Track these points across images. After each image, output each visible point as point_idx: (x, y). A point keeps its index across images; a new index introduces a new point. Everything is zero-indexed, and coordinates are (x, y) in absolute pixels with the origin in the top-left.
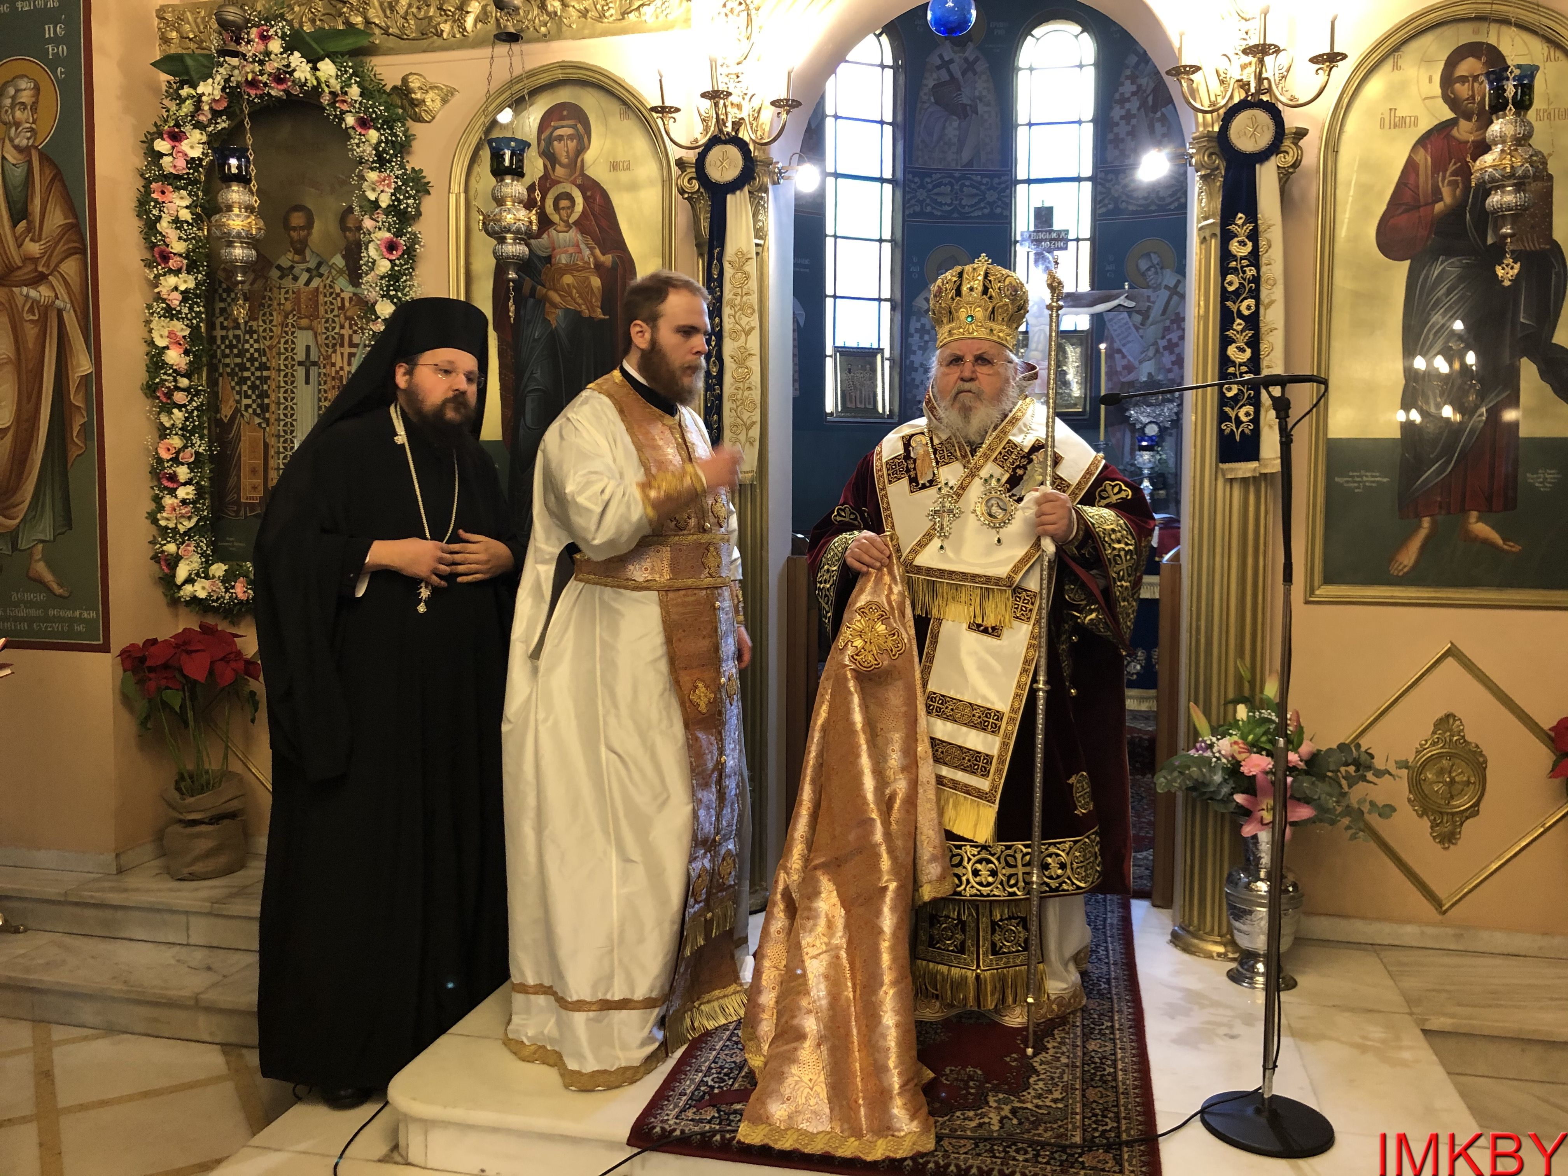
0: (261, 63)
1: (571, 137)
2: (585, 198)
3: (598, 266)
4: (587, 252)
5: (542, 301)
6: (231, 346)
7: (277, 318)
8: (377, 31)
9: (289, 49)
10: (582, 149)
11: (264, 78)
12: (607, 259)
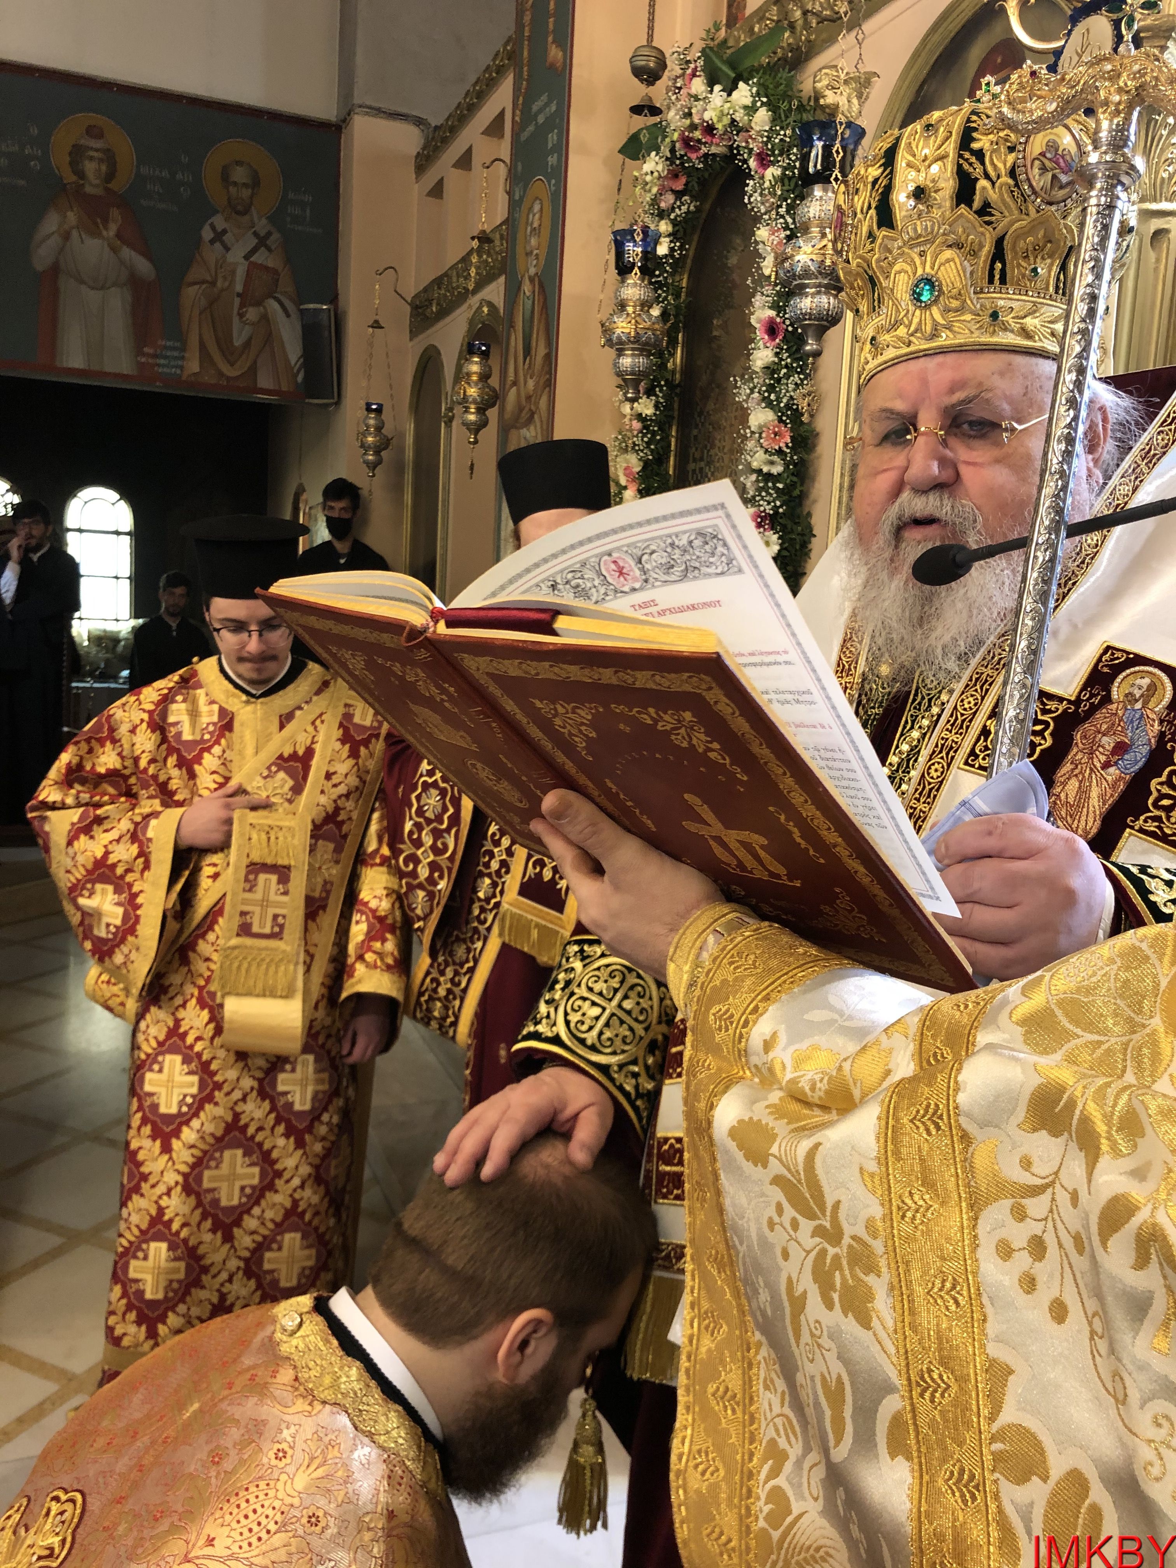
0: (689, 115)
8: (814, 22)
9: (711, 82)
11: (697, 134)
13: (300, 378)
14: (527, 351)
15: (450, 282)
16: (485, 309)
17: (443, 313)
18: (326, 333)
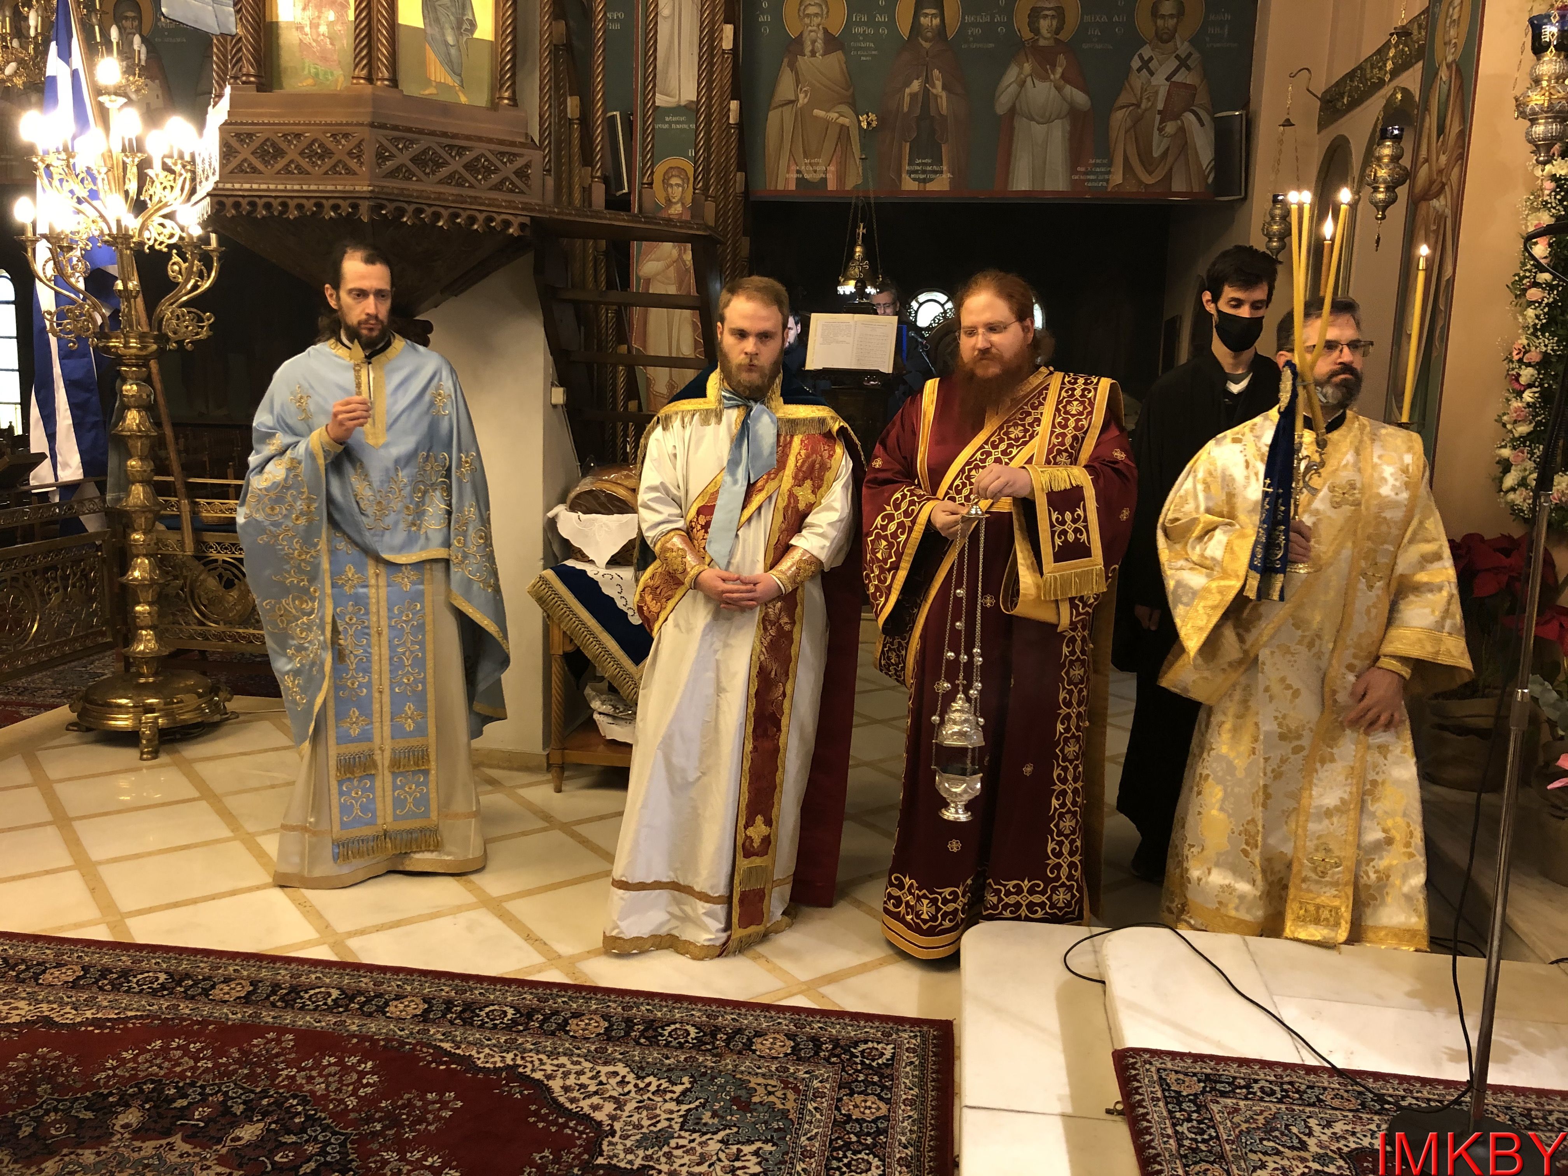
13: (1210, 180)
14: (1441, 130)
15: (1363, 75)
16: (1399, 96)
17: (1355, 103)
18: (1237, 137)
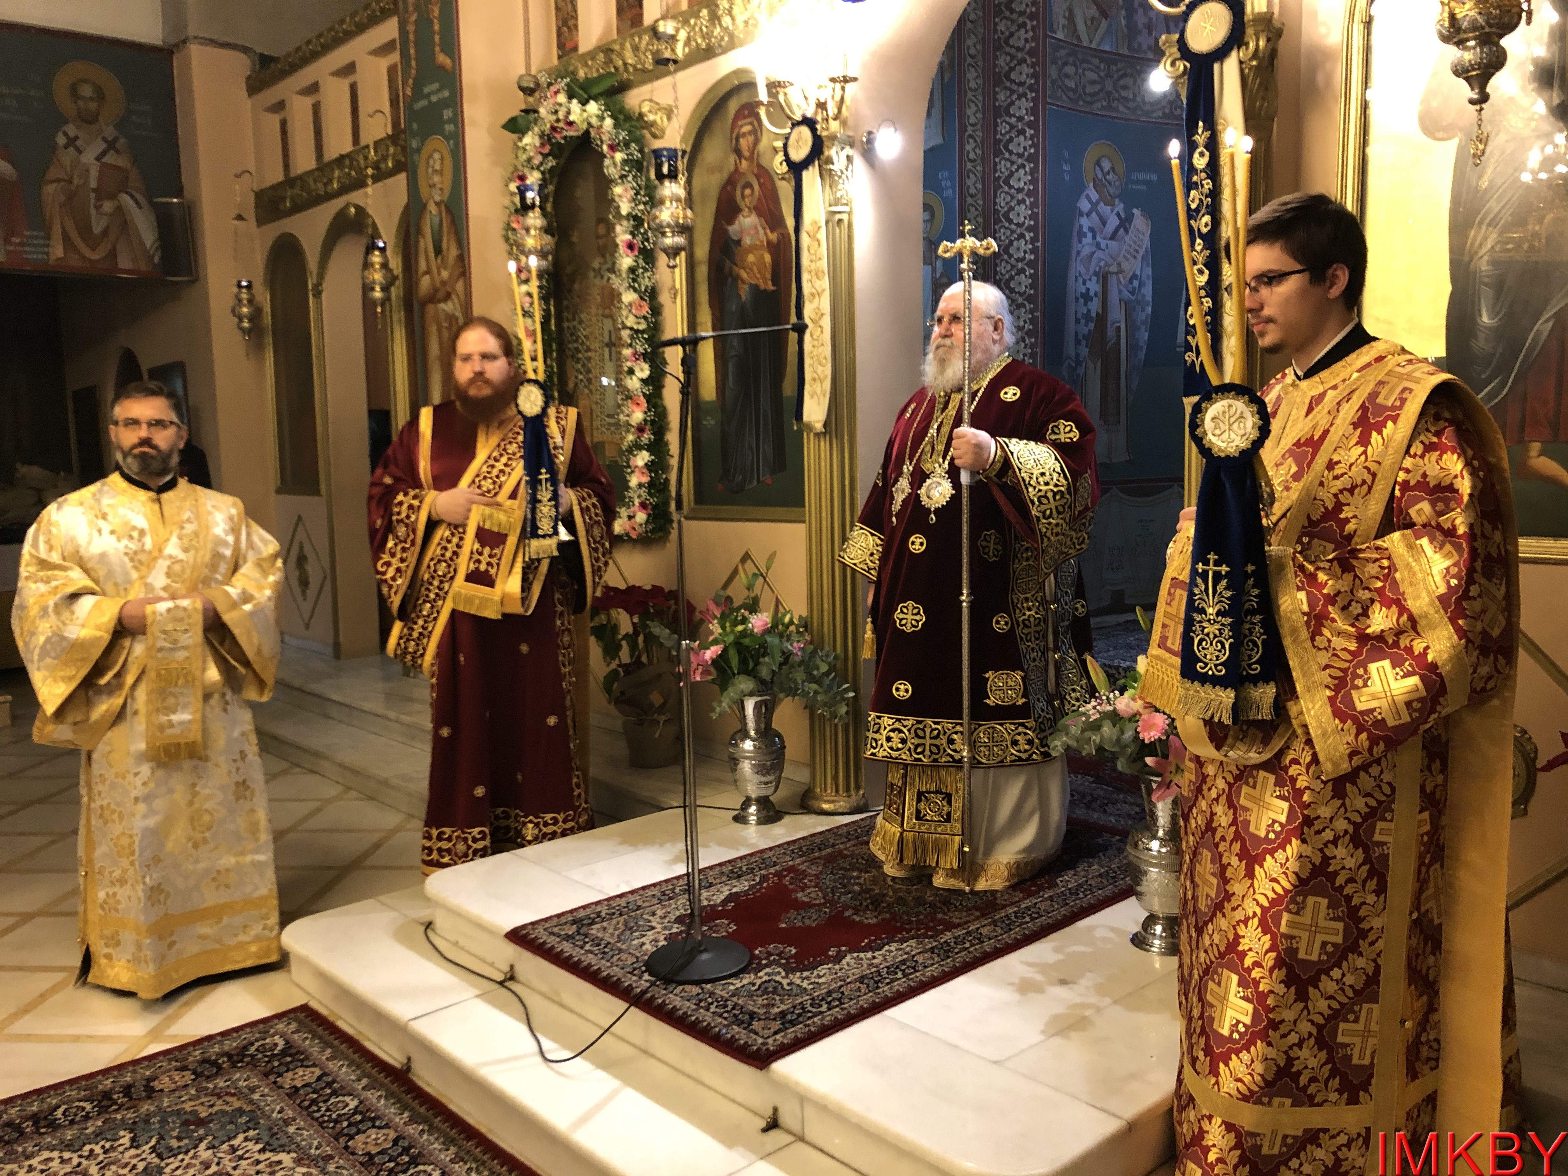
0: (556, 112)
1: (750, 133)
2: (760, 185)
3: (769, 243)
4: (761, 232)
5: (737, 278)
6: (572, 335)
7: (593, 310)
8: (631, 69)
9: (570, 97)
10: (757, 141)
11: (561, 125)
12: (773, 237)
15: (305, 185)
16: (352, 210)
17: (299, 208)
